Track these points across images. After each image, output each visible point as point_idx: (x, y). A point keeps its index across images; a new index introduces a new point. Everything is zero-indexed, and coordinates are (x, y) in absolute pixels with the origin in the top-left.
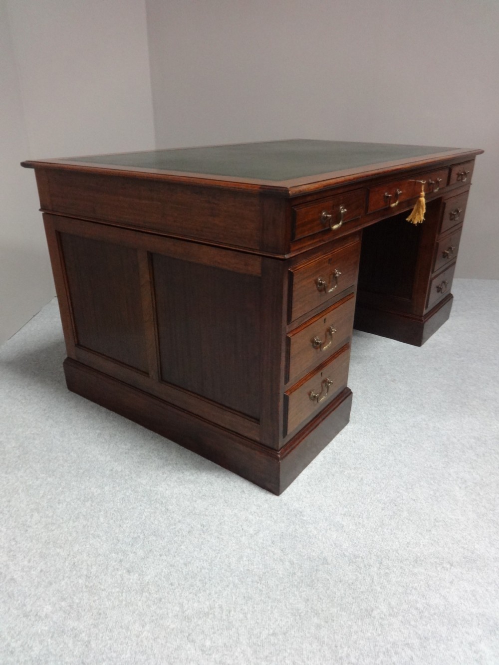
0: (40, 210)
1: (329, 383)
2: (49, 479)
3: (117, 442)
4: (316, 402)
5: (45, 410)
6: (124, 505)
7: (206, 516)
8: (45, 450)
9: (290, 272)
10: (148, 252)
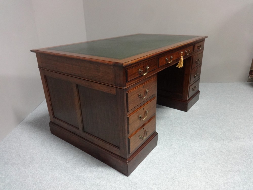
0: (38, 67)
1: (147, 131)
2: (41, 171)
3: (68, 155)
4: (142, 139)
5: (42, 142)
6: (68, 181)
7: (100, 186)
8: (40, 159)
9: (127, 93)
10: (76, 84)
